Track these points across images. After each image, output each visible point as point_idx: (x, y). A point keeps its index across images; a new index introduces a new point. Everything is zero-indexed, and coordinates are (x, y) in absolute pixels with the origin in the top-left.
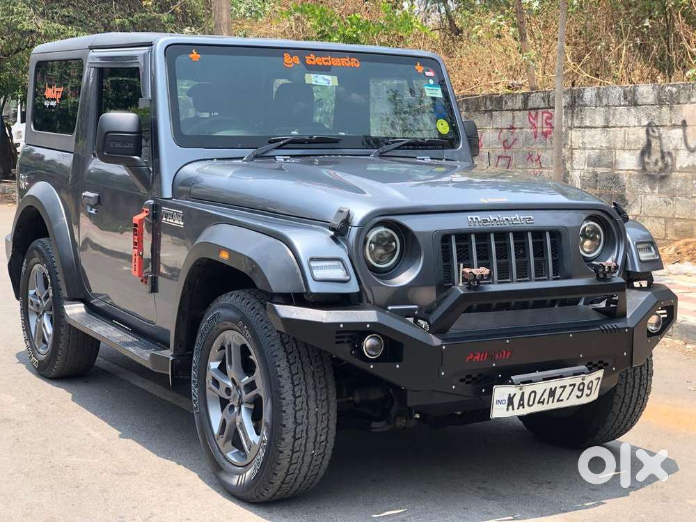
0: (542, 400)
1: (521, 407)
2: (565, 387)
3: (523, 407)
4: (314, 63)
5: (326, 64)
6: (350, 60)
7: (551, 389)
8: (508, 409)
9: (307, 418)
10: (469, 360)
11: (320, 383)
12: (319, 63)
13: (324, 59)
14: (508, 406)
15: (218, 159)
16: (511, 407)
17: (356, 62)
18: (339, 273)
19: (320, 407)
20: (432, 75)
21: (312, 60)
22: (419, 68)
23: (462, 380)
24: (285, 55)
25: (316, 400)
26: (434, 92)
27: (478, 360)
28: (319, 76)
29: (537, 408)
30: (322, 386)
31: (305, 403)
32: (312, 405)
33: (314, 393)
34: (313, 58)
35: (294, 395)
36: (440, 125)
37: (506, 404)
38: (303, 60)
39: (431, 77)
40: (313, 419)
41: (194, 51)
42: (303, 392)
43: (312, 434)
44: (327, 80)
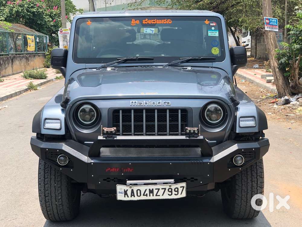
0: (145, 194)
1: (133, 196)
2: (159, 189)
3: (134, 197)
4: (147, 23)
5: (152, 23)
6: (167, 21)
7: (150, 189)
8: (125, 197)
9: (50, 188)
10: (108, 171)
11: (58, 173)
12: (149, 23)
13: (152, 21)
14: (125, 195)
15: (89, 68)
16: (126, 196)
17: (170, 21)
18: (57, 126)
19: (57, 184)
20: (214, 25)
21: (146, 22)
22: (207, 22)
23: (104, 180)
24: (133, 20)
25: (55, 180)
26: (213, 33)
27: (113, 171)
28: (148, 28)
29: (143, 198)
30: (58, 175)
31: (49, 181)
32: (53, 182)
33: (54, 177)
34: (147, 21)
35: (44, 177)
36: (214, 50)
37: (124, 194)
38: (141, 22)
39: (213, 26)
40: (53, 189)
41: (89, 21)
42: (49, 176)
43: (53, 195)
44: (152, 30)
